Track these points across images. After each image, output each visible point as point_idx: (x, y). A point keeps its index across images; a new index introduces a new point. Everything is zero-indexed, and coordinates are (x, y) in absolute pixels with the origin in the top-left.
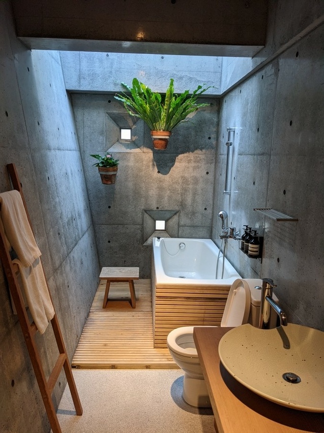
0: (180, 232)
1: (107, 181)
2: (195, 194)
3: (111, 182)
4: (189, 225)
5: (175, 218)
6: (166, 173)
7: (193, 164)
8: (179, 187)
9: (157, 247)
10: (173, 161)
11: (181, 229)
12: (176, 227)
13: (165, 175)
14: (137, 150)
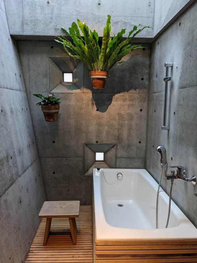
0: (117, 163)
1: (50, 118)
2: (130, 129)
3: (54, 119)
4: (126, 156)
5: (113, 151)
6: (104, 110)
7: (128, 103)
8: (115, 123)
9: (97, 177)
10: (110, 100)
11: (118, 160)
12: (114, 158)
13: (103, 112)
14: (78, 91)
